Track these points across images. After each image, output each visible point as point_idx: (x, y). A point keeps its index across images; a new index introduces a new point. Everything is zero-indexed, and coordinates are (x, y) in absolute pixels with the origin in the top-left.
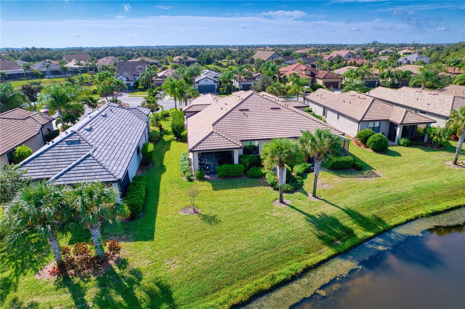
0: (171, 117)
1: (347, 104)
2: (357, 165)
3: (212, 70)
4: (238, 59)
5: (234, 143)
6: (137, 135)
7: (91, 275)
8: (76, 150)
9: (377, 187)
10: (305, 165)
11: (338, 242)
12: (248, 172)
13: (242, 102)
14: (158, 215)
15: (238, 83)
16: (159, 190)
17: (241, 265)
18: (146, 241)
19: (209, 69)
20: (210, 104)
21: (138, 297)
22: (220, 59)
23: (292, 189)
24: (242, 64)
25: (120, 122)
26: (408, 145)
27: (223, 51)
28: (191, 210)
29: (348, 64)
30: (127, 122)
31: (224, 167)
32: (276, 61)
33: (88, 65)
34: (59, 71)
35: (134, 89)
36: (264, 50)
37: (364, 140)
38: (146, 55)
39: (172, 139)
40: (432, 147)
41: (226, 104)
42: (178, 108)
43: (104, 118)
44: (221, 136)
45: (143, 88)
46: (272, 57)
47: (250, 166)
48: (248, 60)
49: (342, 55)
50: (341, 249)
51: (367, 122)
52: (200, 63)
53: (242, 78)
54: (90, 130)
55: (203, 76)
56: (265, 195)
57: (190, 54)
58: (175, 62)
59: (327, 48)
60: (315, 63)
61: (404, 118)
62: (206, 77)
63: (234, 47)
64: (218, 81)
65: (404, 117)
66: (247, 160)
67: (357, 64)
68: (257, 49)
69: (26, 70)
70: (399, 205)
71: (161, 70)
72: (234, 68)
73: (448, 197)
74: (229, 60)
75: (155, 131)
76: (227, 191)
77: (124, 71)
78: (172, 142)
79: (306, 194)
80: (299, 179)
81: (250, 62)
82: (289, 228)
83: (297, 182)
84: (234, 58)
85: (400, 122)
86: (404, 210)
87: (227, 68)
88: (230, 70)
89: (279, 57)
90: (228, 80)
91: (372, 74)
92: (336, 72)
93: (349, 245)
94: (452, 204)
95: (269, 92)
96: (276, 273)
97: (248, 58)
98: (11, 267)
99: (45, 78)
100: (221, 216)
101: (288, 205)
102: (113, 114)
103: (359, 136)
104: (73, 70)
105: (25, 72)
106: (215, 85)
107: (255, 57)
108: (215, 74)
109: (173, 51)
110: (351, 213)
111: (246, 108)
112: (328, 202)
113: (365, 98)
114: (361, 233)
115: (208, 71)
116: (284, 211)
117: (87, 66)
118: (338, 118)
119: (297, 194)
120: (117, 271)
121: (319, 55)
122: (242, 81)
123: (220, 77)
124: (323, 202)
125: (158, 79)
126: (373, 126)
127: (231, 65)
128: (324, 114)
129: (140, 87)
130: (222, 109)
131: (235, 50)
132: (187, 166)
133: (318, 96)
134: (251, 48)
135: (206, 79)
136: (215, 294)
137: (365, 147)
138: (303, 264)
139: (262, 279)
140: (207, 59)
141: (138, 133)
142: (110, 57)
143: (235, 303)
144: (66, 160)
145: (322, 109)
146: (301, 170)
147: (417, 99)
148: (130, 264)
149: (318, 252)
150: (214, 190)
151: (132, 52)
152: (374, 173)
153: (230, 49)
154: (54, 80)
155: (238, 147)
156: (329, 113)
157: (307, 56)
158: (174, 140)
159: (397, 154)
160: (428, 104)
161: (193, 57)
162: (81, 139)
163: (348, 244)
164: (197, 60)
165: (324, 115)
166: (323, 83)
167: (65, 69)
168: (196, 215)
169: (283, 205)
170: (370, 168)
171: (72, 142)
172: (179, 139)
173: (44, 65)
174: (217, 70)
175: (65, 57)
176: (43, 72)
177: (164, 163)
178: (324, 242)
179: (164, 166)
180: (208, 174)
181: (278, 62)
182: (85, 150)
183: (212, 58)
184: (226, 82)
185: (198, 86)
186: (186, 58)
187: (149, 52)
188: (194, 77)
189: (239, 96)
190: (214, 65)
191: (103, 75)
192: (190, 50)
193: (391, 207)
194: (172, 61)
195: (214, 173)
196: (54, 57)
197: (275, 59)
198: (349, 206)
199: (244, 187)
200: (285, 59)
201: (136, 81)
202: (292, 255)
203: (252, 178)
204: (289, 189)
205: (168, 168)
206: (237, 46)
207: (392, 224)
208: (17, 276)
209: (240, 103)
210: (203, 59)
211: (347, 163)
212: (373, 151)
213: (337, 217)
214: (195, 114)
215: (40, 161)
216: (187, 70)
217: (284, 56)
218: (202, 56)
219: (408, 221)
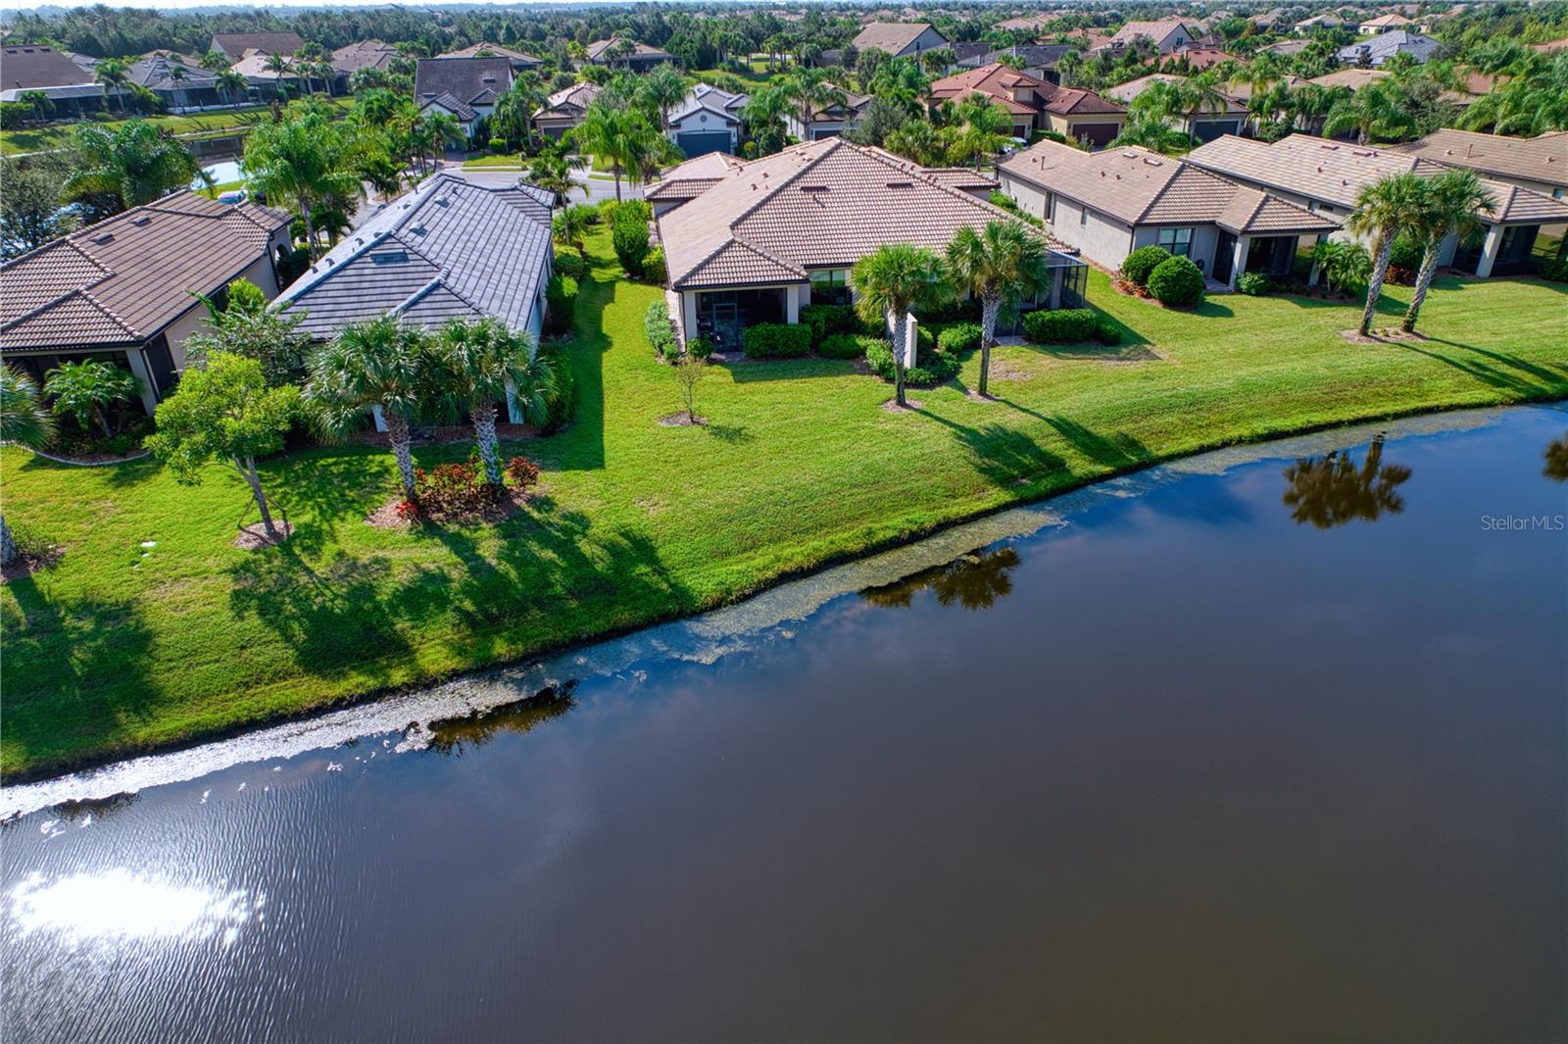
0: (606, 225)
1: (1111, 179)
2: (1105, 331)
3: (721, 87)
4: (805, 50)
5: (786, 269)
6: (533, 253)
7: (479, 520)
8: (402, 276)
9: (1145, 378)
10: (970, 331)
11: (1024, 481)
12: (823, 345)
13: (810, 168)
14: (606, 428)
15: (801, 126)
16: (601, 382)
17: (799, 510)
18: (588, 470)
19: (711, 83)
20: (721, 179)
21: (588, 554)
22: (742, 49)
23: (931, 379)
24: (816, 65)
25: (484, 221)
26: (1260, 291)
27: (755, 23)
28: (685, 419)
29: (1161, 68)
30: (502, 223)
31: (762, 329)
32: (929, 57)
33: (306, 70)
34: (214, 89)
35: (475, 149)
36: (892, 20)
37: (1139, 274)
38: (490, 37)
39: (617, 277)
40: (1324, 297)
41: (766, 175)
42: (626, 197)
43: (444, 209)
44: (754, 251)
45: (503, 144)
46: (917, 45)
47: (830, 332)
48: (837, 54)
49: (1155, 37)
50: (1025, 493)
51: (1155, 229)
52: (676, 63)
53: (814, 110)
54: (420, 231)
55: (692, 104)
56: (862, 391)
57: (639, 30)
58: (593, 62)
59: (1114, 11)
60: (1055, 66)
61: (1255, 216)
62: (703, 109)
63: (791, 9)
64: (738, 121)
65: (1258, 212)
66: (820, 315)
67: (1191, 68)
68: (870, 16)
69: (108, 85)
70: (1189, 417)
71: (555, 88)
72: (789, 80)
73: (1313, 404)
74: (772, 53)
75: (567, 255)
76: (771, 385)
77: (440, 91)
78: (618, 285)
79: (964, 390)
80: (950, 358)
81: (845, 60)
82: (912, 451)
83: (945, 365)
84: (790, 49)
85: (1241, 227)
86: (1201, 427)
87: (765, 80)
88: (776, 84)
89: (940, 44)
90: (769, 116)
91: (1223, 100)
92: (1115, 93)
93: (1049, 486)
94: (1319, 418)
95: (892, 151)
96: (877, 526)
97: (838, 47)
98: (308, 508)
99: (172, 114)
100: (753, 428)
101: (915, 410)
102: (460, 201)
103: (1128, 268)
104: (259, 85)
105: (106, 90)
106: (729, 134)
107: (861, 44)
108: (727, 98)
109: (582, 22)
110: (1066, 428)
111: (819, 184)
112: (1014, 406)
113: (1160, 164)
114: (1080, 465)
115: (706, 88)
116: (906, 420)
117: (305, 74)
118: (1083, 222)
119: (942, 390)
120: (535, 515)
121: (1076, 38)
122: (815, 120)
123: (747, 108)
124: (1002, 405)
125: (550, 115)
126: (1171, 241)
127: (780, 71)
128: (1049, 212)
129: (494, 140)
130: (755, 188)
131: (794, 18)
132: (667, 331)
133: (1034, 160)
134: (849, 13)
135: (704, 113)
136: (746, 555)
137: (1142, 296)
138: (940, 514)
139: (845, 535)
140: (699, 51)
141: (534, 248)
142: (369, 43)
143: (787, 569)
144: (379, 297)
145: (1042, 199)
146: (957, 340)
147: (1320, 170)
148: (561, 505)
149: (976, 496)
150: (736, 382)
151: (438, 24)
152: (1148, 352)
153: (777, 17)
154: (203, 120)
155: (797, 277)
156: (1061, 208)
157: (1038, 39)
158: (624, 279)
159: (1227, 313)
160: (1345, 183)
161: (650, 43)
162: (408, 251)
163: (1046, 484)
164: (668, 55)
165: (1047, 216)
166: (1069, 127)
167: (234, 83)
168: (697, 429)
169: (904, 411)
170: (1139, 340)
171: (387, 259)
172: (637, 278)
173: (167, 71)
174: (736, 88)
175: (220, 43)
176: (162, 93)
177: (605, 330)
178: (992, 479)
179: (605, 335)
180: (719, 352)
181: (939, 63)
182: (422, 275)
183: (714, 45)
184: (763, 124)
185: (679, 135)
186: (630, 48)
187: (501, 28)
188: (665, 105)
189: (802, 154)
190: (724, 70)
191: (378, 100)
192: (639, 19)
193: (1170, 419)
194: (583, 58)
195: (738, 349)
196: (178, 41)
197: (925, 52)
198: (1064, 414)
199: (812, 375)
200: (959, 50)
201: (481, 123)
202: (914, 498)
203: (831, 358)
204: (922, 378)
205: (616, 340)
206: (801, 6)
207: (1162, 453)
208: (328, 521)
209: (805, 172)
210: (686, 51)
211: (1079, 324)
212: (1160, 306)
213: (1031, 434)
214: (681, 205)
215: (320, 301)
216: (643, 85)
217: (958, 40)
218: (682, 40)
219: (1202, 450)
